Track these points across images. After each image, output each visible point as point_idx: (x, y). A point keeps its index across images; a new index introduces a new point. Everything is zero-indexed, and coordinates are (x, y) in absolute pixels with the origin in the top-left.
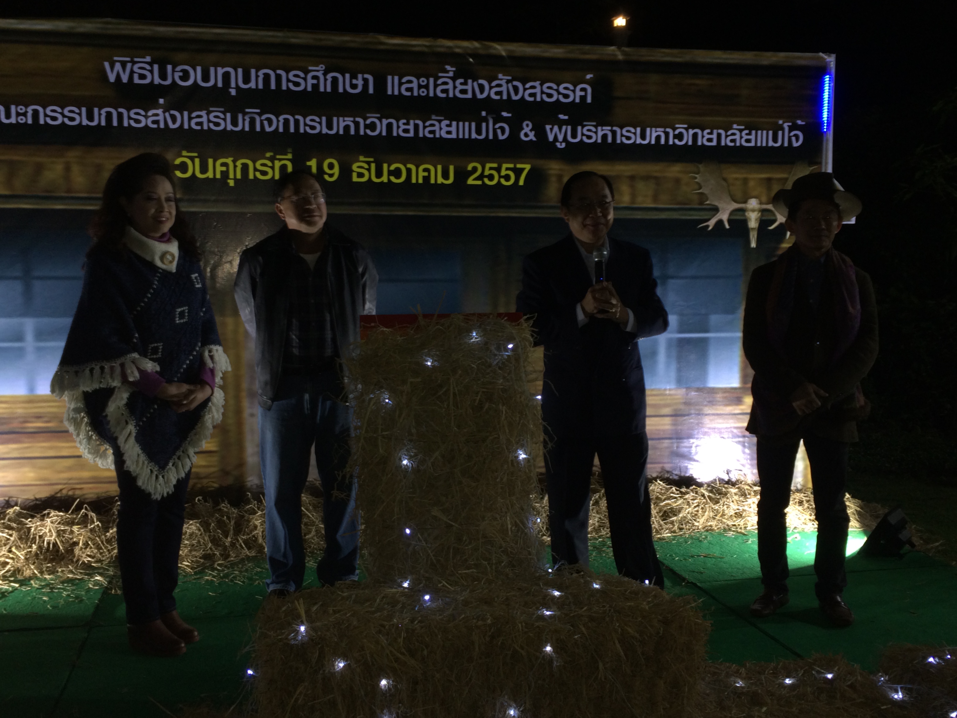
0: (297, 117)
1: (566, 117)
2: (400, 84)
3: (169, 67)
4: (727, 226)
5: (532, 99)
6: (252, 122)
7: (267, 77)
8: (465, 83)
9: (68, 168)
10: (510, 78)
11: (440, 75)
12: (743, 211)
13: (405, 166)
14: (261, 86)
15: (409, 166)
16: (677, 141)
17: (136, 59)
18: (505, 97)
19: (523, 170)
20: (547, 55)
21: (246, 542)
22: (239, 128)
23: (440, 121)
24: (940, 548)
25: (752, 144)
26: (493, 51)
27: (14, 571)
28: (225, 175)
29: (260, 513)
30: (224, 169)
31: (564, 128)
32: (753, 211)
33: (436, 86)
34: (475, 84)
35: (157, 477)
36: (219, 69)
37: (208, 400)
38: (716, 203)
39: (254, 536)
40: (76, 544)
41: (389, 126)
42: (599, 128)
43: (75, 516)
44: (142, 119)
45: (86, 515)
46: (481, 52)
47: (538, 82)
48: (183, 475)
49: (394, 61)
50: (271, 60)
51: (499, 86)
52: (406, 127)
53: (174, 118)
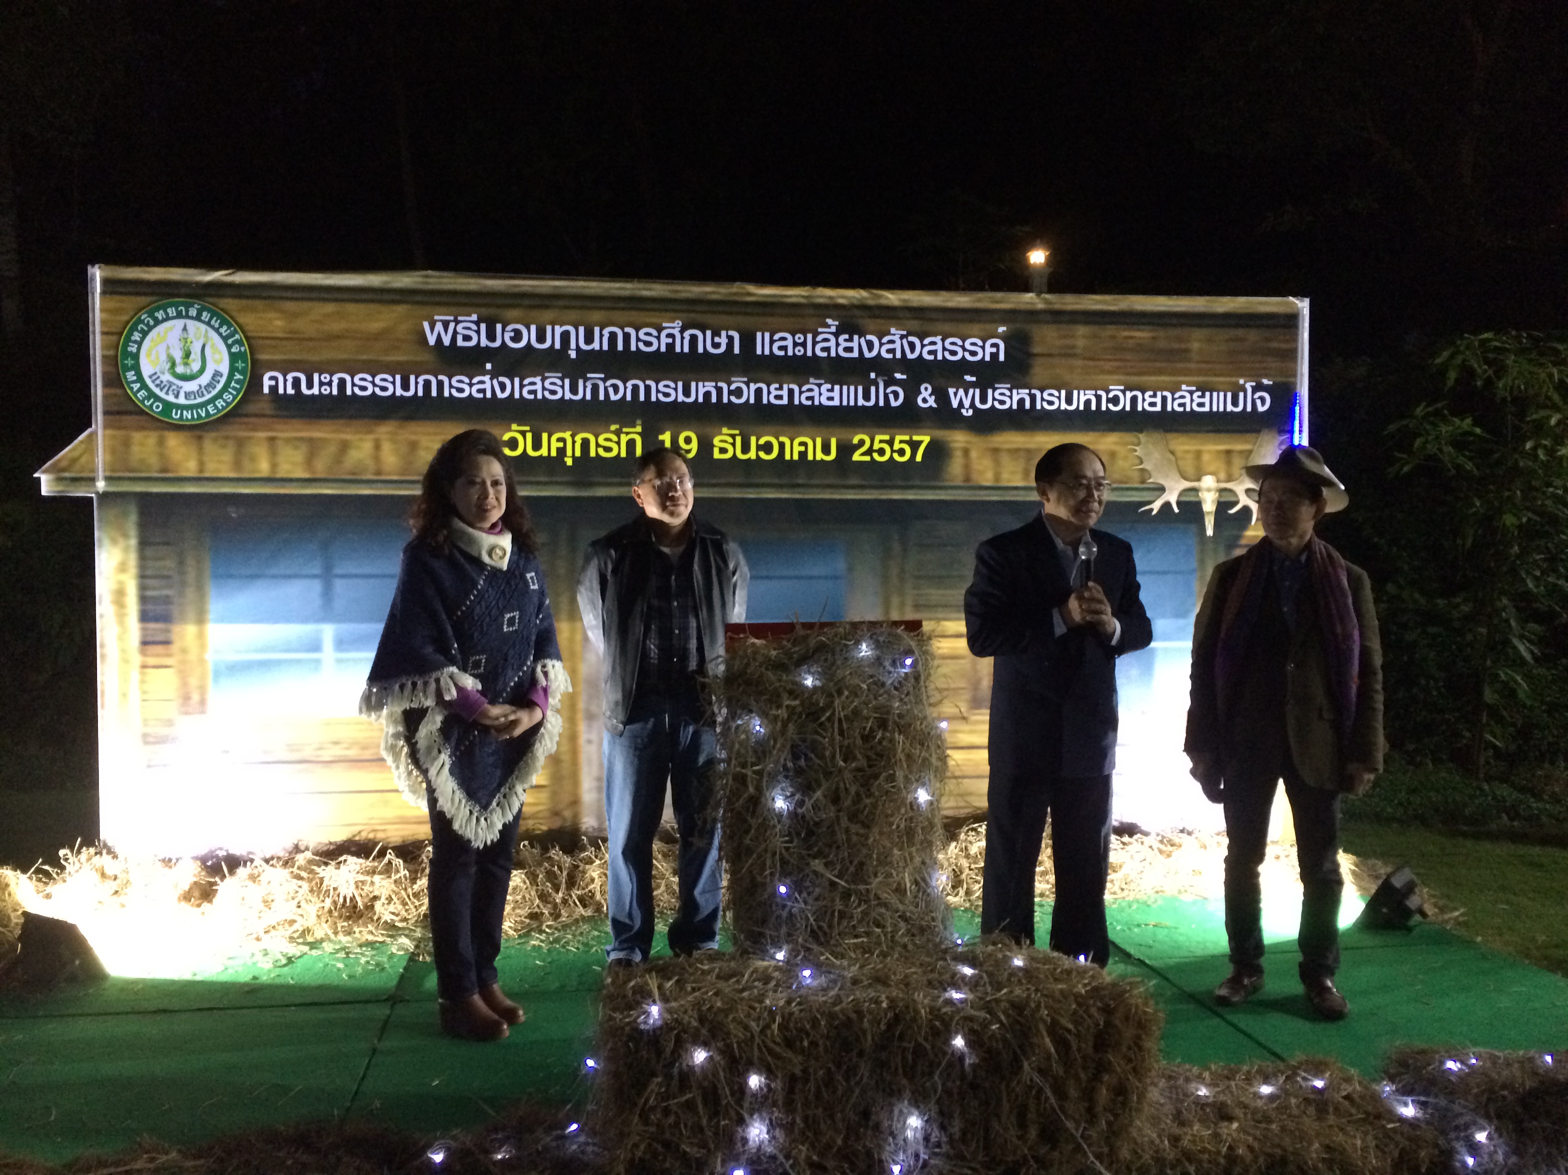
0: (648, 382)
1: (974, 379)
2: (772, 342)
3: (499, 327)
4: (1176, 510)
5: (931, 357)
6: (595, 388)
7: (613, 337)
8: (851, 340)
9: (377, 447)
10: (905, 333)
11: (820, 330)
12: (1195, 490)
13: (777, 439)
14: (605, 347)
15: (782, 439)
16: (1111, 406)
17: (460, 318)
18: (898, 355)
19: (920, 442)
20: (949, 304)
21: (581, 899)
22: (579, 397)
23: (819, 386)
24: (1461, 919)
25: (1206, 409)
26: (883, 302)
27: (304, 931)
28: (562, 452)
29: (598, 862)
30: (561, 445)
31: (971, 391)
32: (1209, 490)
33: (815, 343)
34: (862, 340)
35: (478, 820)
36: (557, 327)
37: (539, 725)
38: (1162, 481)
39: (590, 891)
40: (376, 898)
41: (759, 392)
42: (1015, 391)
43: (376, 864)
44: (467, 388)
45: (390, 863)
46: (871, 302)
47: (940, 337)
48: (511, 818)
49: (764, 315)
50: (617, 315)
51: (892, 342)
52: (779, 393)
53: (503, 387)
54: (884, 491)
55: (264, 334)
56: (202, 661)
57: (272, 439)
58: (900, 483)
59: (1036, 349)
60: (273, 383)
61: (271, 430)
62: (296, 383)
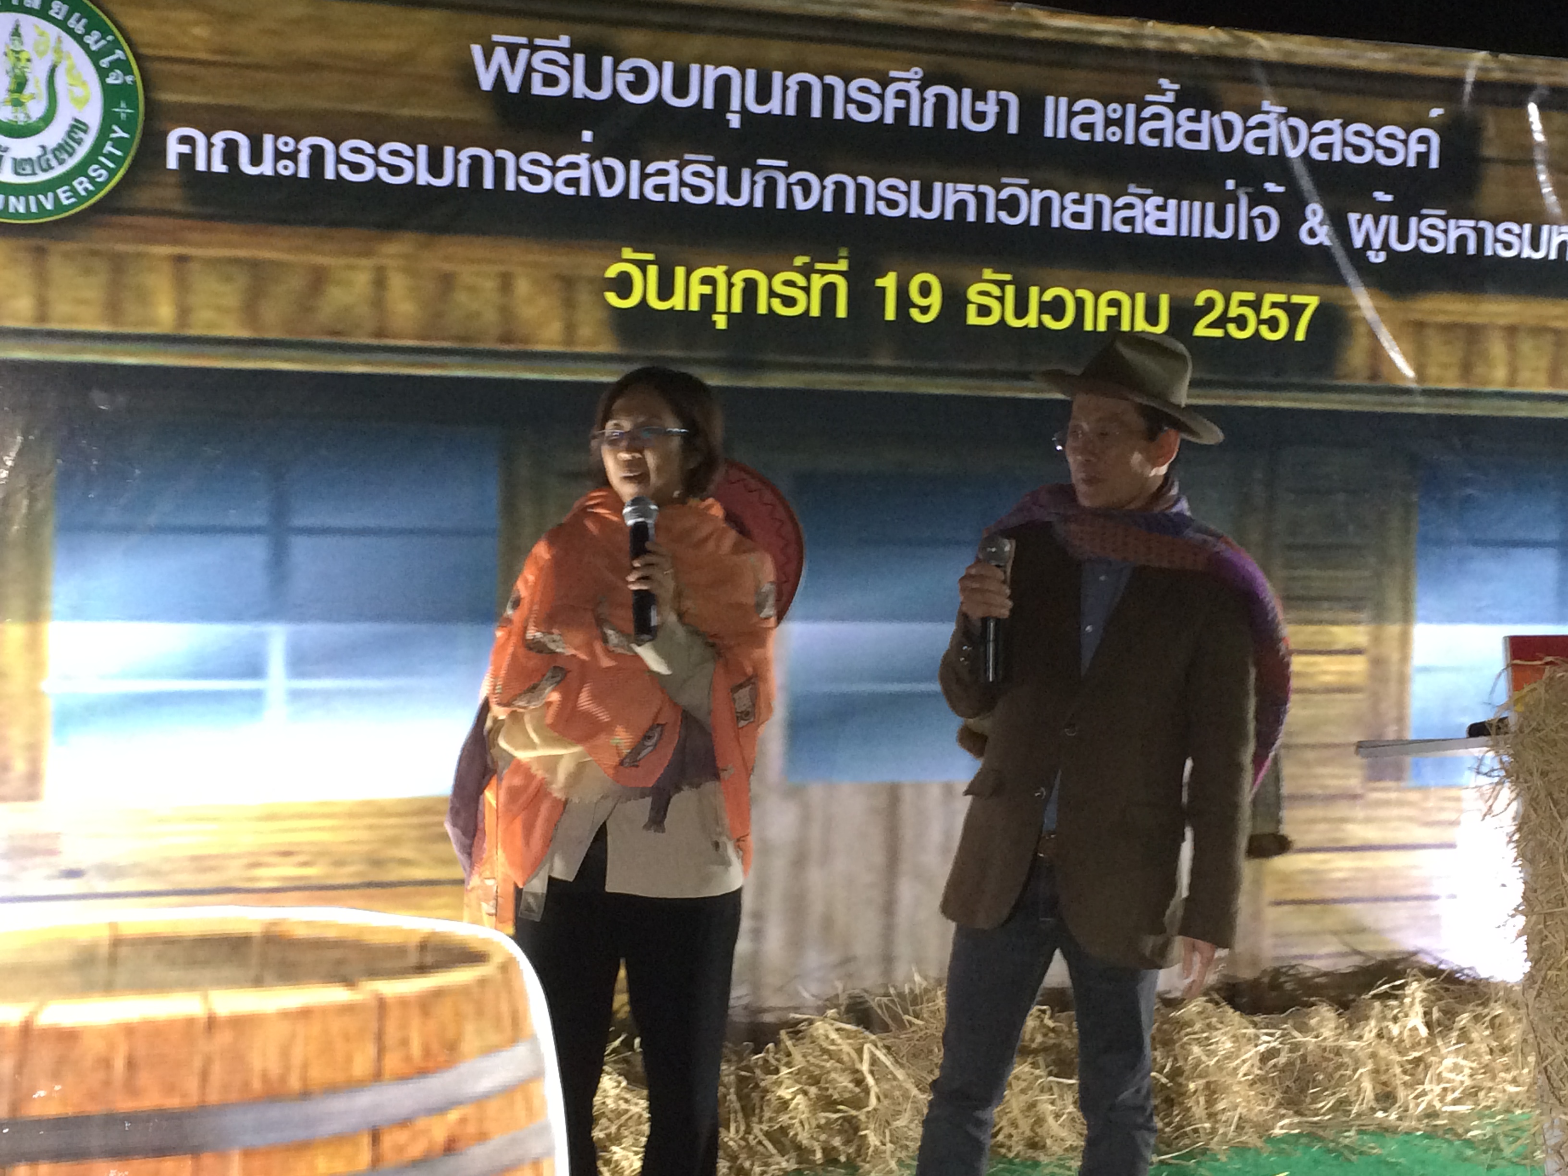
0: (862, 179)
1: (1389, 198)
2: (1071, 115)
3: (607, 62)
5: (1324, 156)
6: (771, 186)
7: (805, 89)
8: (1196, 119)
9: (380, 282)
10: (1284, 110)
11: (1149, 98)
13: (1073, 293)
14: (791, 111)
15: (1081, 293)
17: (538, 42)
18: (1273, 150)
19: (1304, 307)
20: (1355, 63)
22: (743, 201)
23: (1144, 198)
26: (1252, 53)
28: (708, 302)
30: (707, 290)
31: (1384, 219)
33: (1139, 121)
36: (709, 68)
41: (1046, 204)
42: (1452, 222)
44: (546, 175)
46: (1233, 53)
47: (1338, 121)
49: (1060, 65)
50: (815, 53)
51: (1263, 125)
52: (1079, 208)
53: (610, 175)
54: (1241, 393)
55: (172, 53)
56: (35, 696)
57: (181, 259)
58: (1268, 379)
59: (1490, 151)
60: (186, 149)
61: (175, 242)
62: (231, 151)
